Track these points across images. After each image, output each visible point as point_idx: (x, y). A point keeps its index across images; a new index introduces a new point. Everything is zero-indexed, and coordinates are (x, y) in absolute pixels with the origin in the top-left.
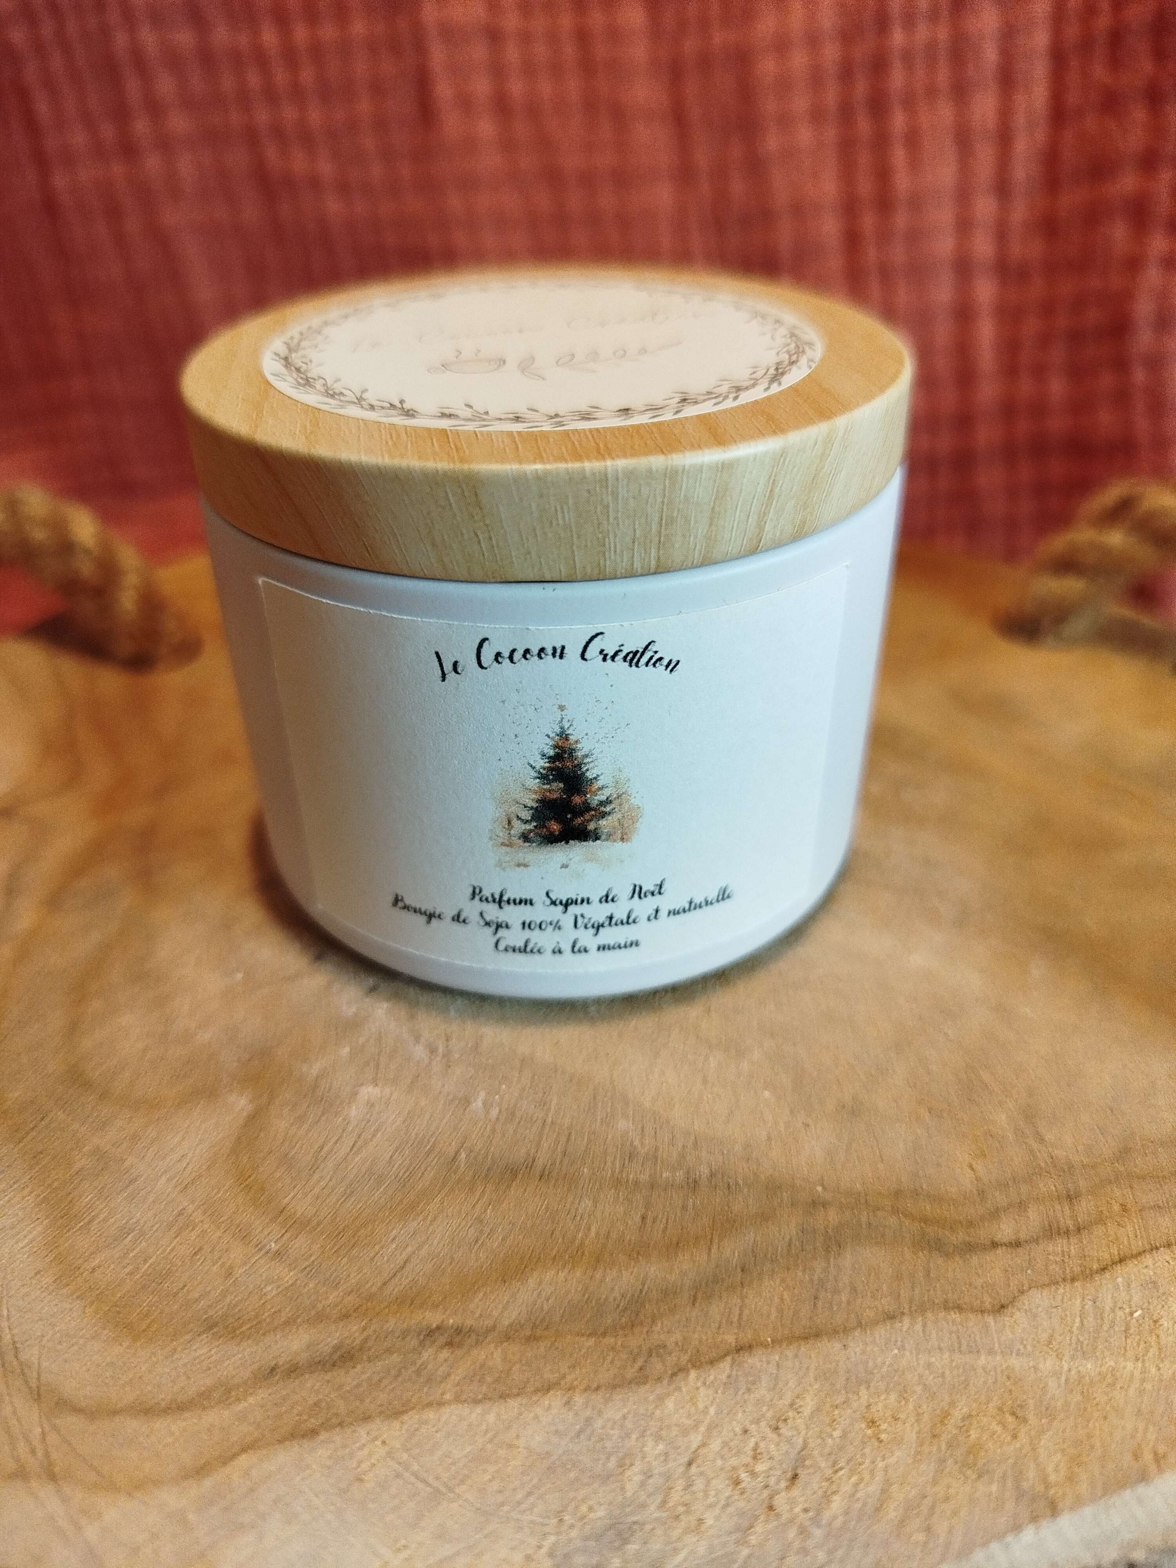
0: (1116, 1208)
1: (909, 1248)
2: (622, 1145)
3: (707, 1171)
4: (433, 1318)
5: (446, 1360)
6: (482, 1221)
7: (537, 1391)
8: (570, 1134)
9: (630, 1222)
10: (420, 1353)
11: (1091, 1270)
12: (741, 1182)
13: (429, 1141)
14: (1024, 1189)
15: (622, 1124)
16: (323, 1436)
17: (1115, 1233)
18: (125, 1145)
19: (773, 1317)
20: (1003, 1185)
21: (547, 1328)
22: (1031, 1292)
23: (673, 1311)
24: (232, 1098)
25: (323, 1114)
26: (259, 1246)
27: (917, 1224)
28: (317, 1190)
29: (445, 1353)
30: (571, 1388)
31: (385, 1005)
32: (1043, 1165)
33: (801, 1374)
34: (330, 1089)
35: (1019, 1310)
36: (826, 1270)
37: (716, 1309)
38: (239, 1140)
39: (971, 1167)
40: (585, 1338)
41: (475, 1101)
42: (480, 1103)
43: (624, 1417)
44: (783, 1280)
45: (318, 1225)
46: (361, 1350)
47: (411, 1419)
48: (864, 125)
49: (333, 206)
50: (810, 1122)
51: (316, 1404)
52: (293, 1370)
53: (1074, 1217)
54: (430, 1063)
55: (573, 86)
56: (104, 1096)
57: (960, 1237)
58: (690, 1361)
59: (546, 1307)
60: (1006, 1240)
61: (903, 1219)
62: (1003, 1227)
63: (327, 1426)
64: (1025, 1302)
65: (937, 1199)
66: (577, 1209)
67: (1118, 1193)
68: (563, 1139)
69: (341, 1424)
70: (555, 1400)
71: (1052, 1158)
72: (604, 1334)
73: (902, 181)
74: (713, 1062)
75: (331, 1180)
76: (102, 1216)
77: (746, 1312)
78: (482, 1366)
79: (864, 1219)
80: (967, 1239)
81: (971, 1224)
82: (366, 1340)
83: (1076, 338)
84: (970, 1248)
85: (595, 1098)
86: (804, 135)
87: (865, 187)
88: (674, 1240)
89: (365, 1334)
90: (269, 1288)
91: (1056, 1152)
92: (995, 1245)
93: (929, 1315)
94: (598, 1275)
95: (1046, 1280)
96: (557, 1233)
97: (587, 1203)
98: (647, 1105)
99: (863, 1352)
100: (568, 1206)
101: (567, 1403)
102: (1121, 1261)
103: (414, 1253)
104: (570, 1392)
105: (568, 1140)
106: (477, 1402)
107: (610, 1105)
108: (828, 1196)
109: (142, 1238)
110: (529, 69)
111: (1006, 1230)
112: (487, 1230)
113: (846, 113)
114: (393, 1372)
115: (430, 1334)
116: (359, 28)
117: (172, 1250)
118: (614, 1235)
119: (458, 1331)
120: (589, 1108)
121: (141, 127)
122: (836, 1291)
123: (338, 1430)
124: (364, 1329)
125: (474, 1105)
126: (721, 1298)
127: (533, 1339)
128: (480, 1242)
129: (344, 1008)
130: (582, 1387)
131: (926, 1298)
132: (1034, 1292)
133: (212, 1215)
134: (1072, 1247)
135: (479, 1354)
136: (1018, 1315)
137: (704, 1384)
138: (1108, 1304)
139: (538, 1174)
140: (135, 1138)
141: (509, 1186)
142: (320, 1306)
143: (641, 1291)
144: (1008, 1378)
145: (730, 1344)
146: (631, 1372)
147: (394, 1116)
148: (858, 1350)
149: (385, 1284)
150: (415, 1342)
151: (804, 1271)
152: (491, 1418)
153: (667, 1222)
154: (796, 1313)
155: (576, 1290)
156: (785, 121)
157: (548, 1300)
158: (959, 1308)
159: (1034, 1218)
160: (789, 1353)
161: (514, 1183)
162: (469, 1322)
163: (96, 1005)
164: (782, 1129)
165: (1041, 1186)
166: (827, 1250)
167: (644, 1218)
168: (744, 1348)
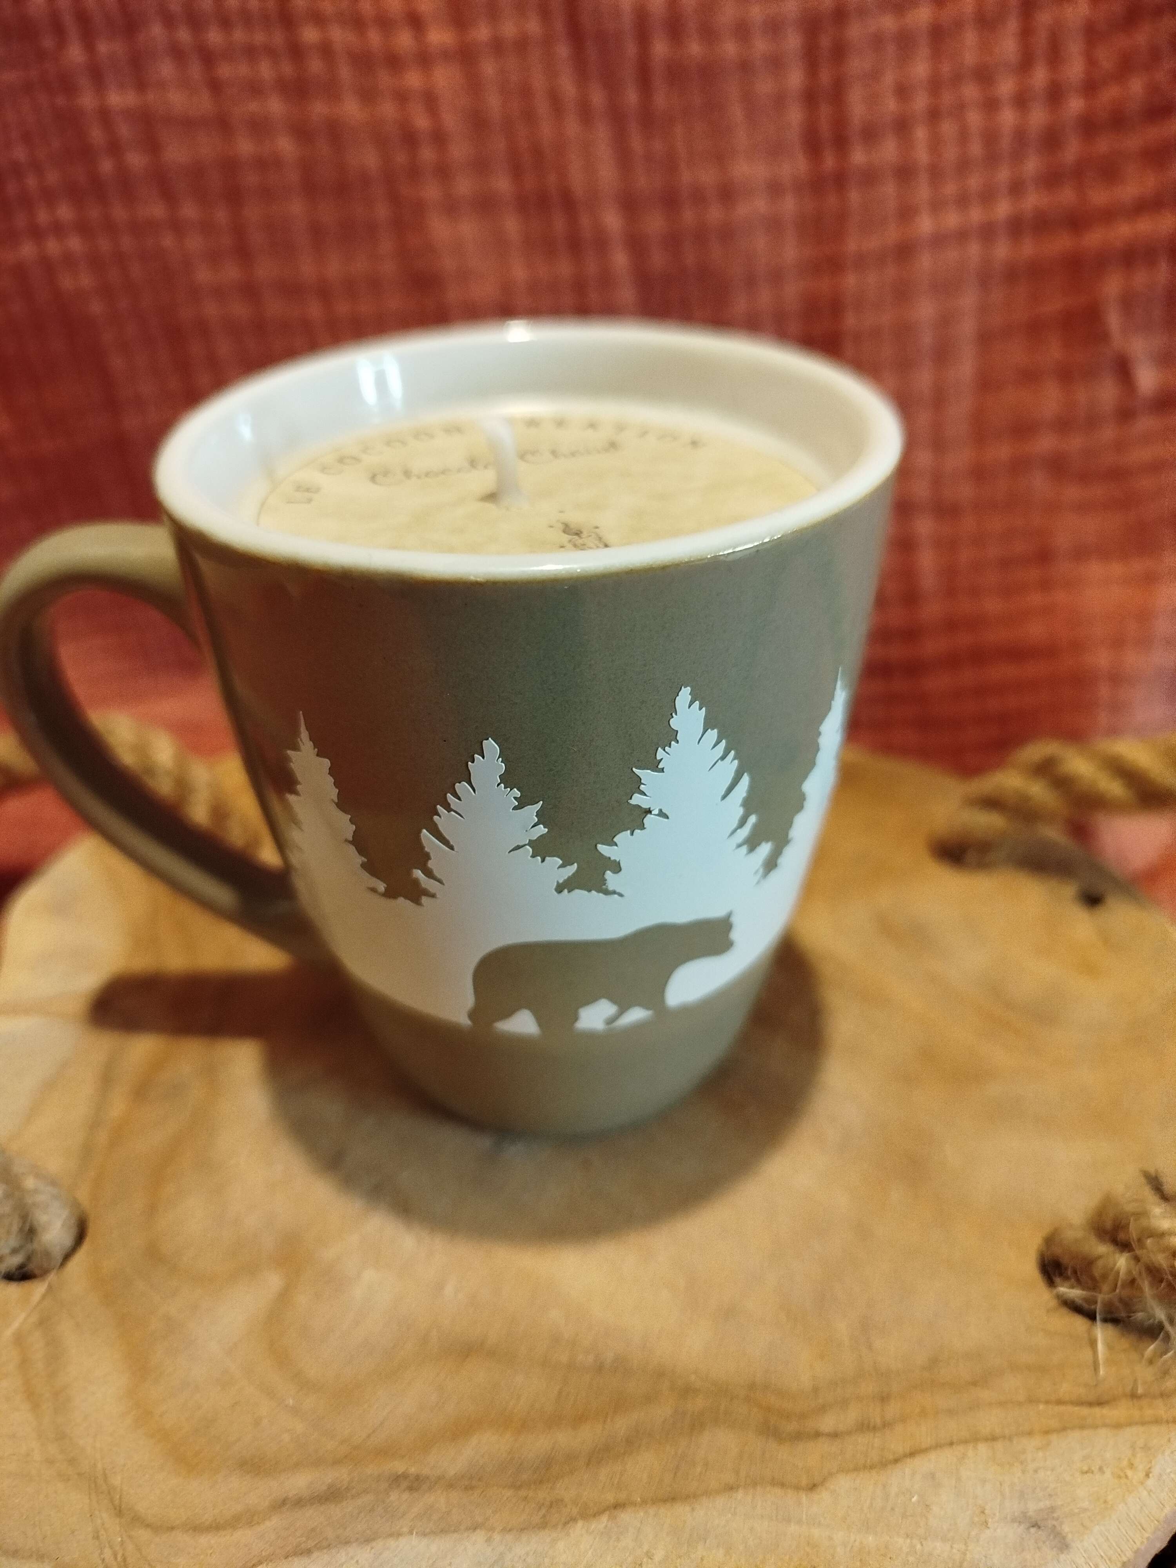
0: (917, 1410)
1: (753, 1433)
2: (551, 1330)
3: (611, 1357)
4: (399, 1466)
5: (406, 1501)
7: (467, 1529)
8: (514, 1317)
9: (549, 1396)
10: (388, 1495)
11: (887, 1461)
12: (635, 1368)
13: (410, 1318)
14: (849, 1389)
15: (553, 1313)
16: (315, 1554)
17: (912, 1431)
18: (188, 1311)
19: (644, 1482)
20: (833, 1385)
21: (480, 1480)
22: (838, 1476)
23: (571, 1472)
24: (269, 1276)
25: (334, 1293)
26: (280, 1400)
27: (762, 1413)
28: (324, 1357)
29: (406, 1496)
30: (492, 1529)
32: (867, 1369)
33: (658, 1528)
34: (341, 1271)
35: (827, 1489)
36: (688, 1446)
37: (603, 1473)
38: (271, 1313)
39: (811, 1366)
40: (506, 1490)
43: (527, 1554)
44: (655, 1453)
45: (322, 1386)
46: (348, 1489)
47: (379, 1544)
51: (313, 1530)
52: (299, 1503)
53: (883, 1416)
56: (173, 1270)
57: (792, 1426)
58: (578, 1513)
59: (482, 1462)
60: (827, 1431)
61: (752, 1408)
62: (828, 1420)
63: (319, 1547)
64: (832, 1483)
65: (781, 1393)
66: (512, 1382)
67: (920, 1397)
68: (508, 1321)
69: (329, 1546)
70: (479, 1537)
71: (875, 1363)
72: (520, 1487)
76: (169, 1371)
77: (625, 1476)
78: (431, 1507)
79: (723, 1407)
80: (798, 1428)
81: (802, 1416)
82: (351, 1481)
84: (798, 1437)
88: (580, 1414)
89: (351, 1477)
90: (285, 1436)
91: (879, 1359)
92: (817, 1435)
93: (759, 1488)
94: (522, 1439)
95: (851, 1466)
96: (496, 1400)
97: (520, 1377)
98: (574, 1296)
99: (706, 1515)
101: (489, 1540)
102: (912, 1454)
103: (390, 1413)
104: (491, 1532)
105: (512, 1323)
106: (425, 1535)
108: (699, 1385)
109: (196, 1391)
111: (828, 1423)
114: (369, 1508)
115: (396, 1480)
117: (218, 1402)
118: (537, 1405)
119: (417, 1478)
122: (693, 1464)
123: (325, 1551)
124: (350, 1473)
126: (608, 1463)
127: (469, 1488)
128: (439, 1406)
130: (500, 1528)
131: (758, 1475)
132: (840, 1475)
133: (248, 1373)
134: (876, 1441)
135: (430, 1498)
136: (826, 1493)
137: (587, 1531)
138: (894, 1490)
139: (486, 1352)
140: (195, 1307)
141: (463, 1362)
142: (320, 1453)
143: (551, 1453)
144: (808, 1543)
145: (609, 1502)
146: (535, 1519)
148: (702, 1513)
149: (369, 1436)
150: (385, 1485)
151: (672, 1445)
152: (434, 1548)
153: (577, 1397)
154: (661, 1479)
155: (504, 1450)
157: (482, 1458)
158: (783, 1485)
159: (852, 1415)
160: (652, 1511)
161: (467, 1361)
162: (426, 1471)
163: (171, 1187)
164: (673, 1324)
165: (862, 1387)
166: (692, 1430)
167: (560, 1393)
168: (618, 1506)
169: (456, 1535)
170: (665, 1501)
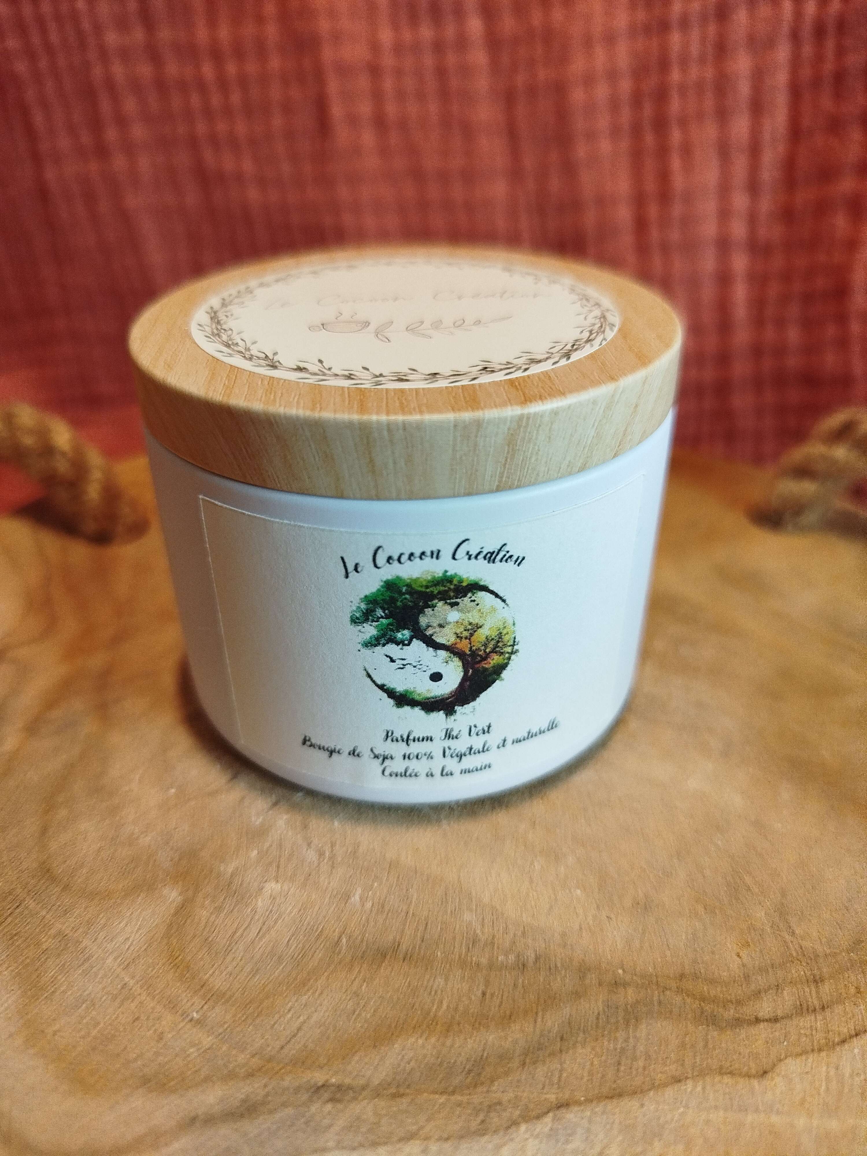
0: (852, 990)
1: (691, 1023)
2: (467, 933)
3: (533, 956)
4: (319, 1077)
5: (329, 1113)
6: (358, 996)
7: (401, 1140)
8: (427, 924)
9: (473, 998)
10: (309, 1107)
11: (833, 1041)
12: (559, 965)
13: (317, 928)
14: (780, 973)
15: (467, 916)
17: (852, 1012)
18: (81, 930)
19: (585, 1080)
20: (762, 970)
21: (409, 1086)
22: (787, 1061)
23: (507, 1074)
24: (166, 891)
25: (235, 906)
26: (185, 1014)
27: (697, 1002)
28: (230, 969)
29: (329, 1107)
30: (427, 1138)
31: (285, 817)
32: (794, 954)
33: (608, 1127)
34: (241, 884)
35: (778, 1075)
36: (626, 1040)
37: (541, 1071)
38: (170, 926)
39: (738, 956)
40: (437, 1096)
41: (354, 894)
42: (357, 897)
44: (593, 1049)
45: (231, 997)
46: (264, 1103)
48: (649, 139)
49: (253, 194)
50: (612, 916)
52: (210, 1120)
53: (819, 998)
54: (319, 864)
55: (433, 108)
56: (66, 888)
57: (731, 1013)
58: (520, 1116)
59: (408, 1068)
60: (767, 1017)
61: (686, 998)
62: (765, 1005)
64: (782, 1068)
65: (712, 981)
66: (432, 986)
67: (853, 978)
68: (421, 928)
70: (414, 1147)
71: (801, 948)
72: (453, 1093)
73: (678, 181)
74: (537, 866)
75: (241, 960)
76: (62, 989)
77: (565, 1075)
78: (358, 1118)
79: (655, 998)
80: (737, 1015)
81: (739, 1003)
82: (267, 1095)
83: (808, 298)
84: (738, 1022)
85: (446, 894)
86: (605, 146)
87: (651, 185)
88: (508, 1013)
89: (266, 1090)
90: (191, 1050)
91: (804, 943)
92: (758, 1020)
93: (708, 1079)
94: (448, 1043)
95: (799, 1050)
96: (417, 1006)
97: (440, 981)
98: (486, 900)
99: (657, 1110)
100: (425, 983)
101: (425, 1150)
102: (857, 1035)
103: (305, 1022)
104: (426, 1142)
105: (426, 928)
106: (354, 1149)
107: (458, 900)
108: (628, 978)
109: (92, 1008)
110: (401, 95)
111: (766, 1007)
112: (362, 1002)
113: (637, 131)
114: (289, 1123)
115: (318, 1089)
116: (275, 63)
117: (117, 1018)
118: (461, 1008)
119: (339, 1087)
120: (442, 904)
121: (111, 134)
122: (635, 1059)
124: (265, 1086)
125: (353, 899)
126: (544, 1062)
127: (397, 1095)
128: (357, 1013)
129: (253, 819)
130: (436, 1137)
131: (705, 1065)
132: (789, 1060)
133: (148, 988)
134: (818, 1023)
135: (356, 1108)
136: (778, 1080)
137: (532, 1135)
138: (847, 1071)
139: (401, 956)
140: (90, 923)
141: (380, 966)
142: (231, 1066)
143: (482, 1056)
144: (771, 1132)
145: (551, 1102)
146: (474, 1125)
147: (291, 908)
148: (652, 1108)
149: (282, 1048)
150: (305, 1097)
151: (609, 1041)
153: (502, 998)
154: (603, 1076)
155: (432, 1054)
156: (591, 136)
157: (409, 1064)
158: (731, 1073)
159: (789, 998)
160: (598, 1110)
161: (384, 964)
162: (347, 1081)
163: (63, 813)
164: (591, 922)
165: (793, 972)
166: (627, 1023)
167: (484, 994)
168: (563, 1105)
169: (389, 1148)
170: (610, 1097)
